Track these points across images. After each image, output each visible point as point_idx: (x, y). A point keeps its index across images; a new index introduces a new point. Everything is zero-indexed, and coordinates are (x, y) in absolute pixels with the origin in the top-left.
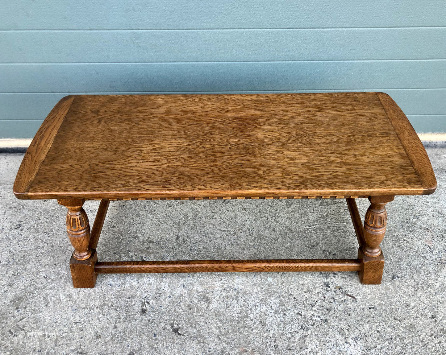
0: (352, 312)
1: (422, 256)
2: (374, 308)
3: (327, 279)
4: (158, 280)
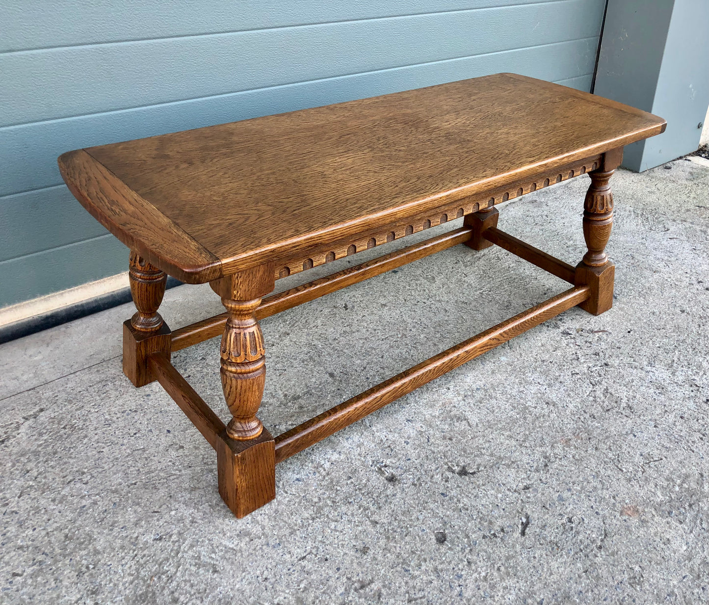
0: (618, 344)
2: (631, 330)
3: (559, 328)
4: (365, 433)
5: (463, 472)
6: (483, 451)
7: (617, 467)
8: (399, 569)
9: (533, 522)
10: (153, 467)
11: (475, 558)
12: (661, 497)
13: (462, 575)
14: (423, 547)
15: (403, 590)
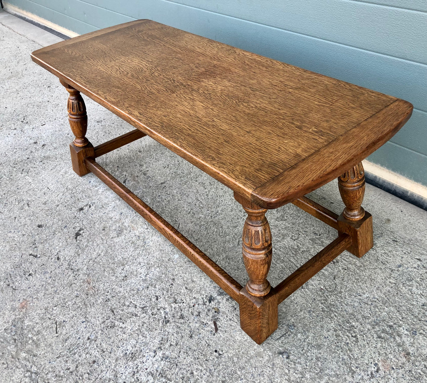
0: (197, 337)
1: (350, 368)
2: (220, 355)
3: (218, 295)
5: (78, 234)
6: (90, 243)
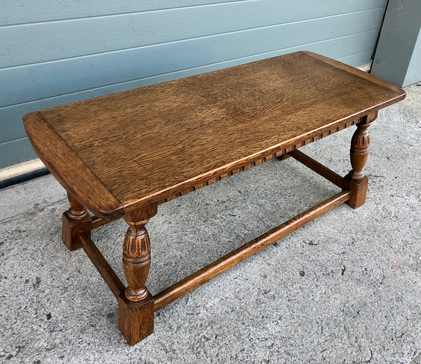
1: (388, 143)
4: (260, 221)
5: (311, 244)
6: (321, 234)
7: (390, 246)
8: (283, 286)
9: (347, 269)
10: (158, 231)
11: (319, 283)
12: (412, 262)
13: (313, 291)
14: (294, 277)
15: (285, 295)
